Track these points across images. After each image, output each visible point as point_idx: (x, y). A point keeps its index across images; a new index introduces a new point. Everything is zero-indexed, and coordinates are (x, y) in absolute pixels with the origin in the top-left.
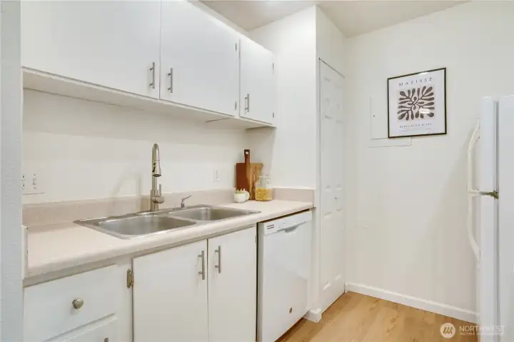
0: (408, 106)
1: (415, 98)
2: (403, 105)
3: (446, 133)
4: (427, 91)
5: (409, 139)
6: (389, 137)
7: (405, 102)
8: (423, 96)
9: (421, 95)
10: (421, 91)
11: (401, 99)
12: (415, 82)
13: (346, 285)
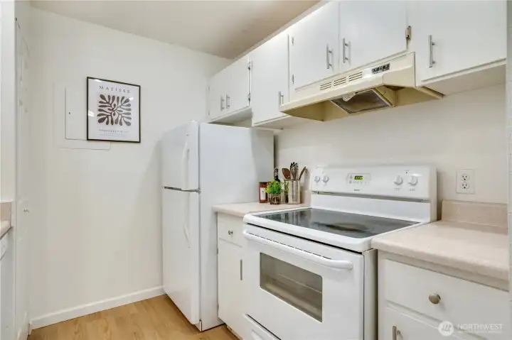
0: (108, 111)
1: (115, 105)
2: (103, 108)
3: (139, 142)
4: (125, 102)
5: (108, 144)
6: (88, 139)
7: (105, 106)
8: (122, 105)
9: (120, 104)
10: (120, 100)
11: (100, 102)
12: (114, 89)
13: (31, 323)
